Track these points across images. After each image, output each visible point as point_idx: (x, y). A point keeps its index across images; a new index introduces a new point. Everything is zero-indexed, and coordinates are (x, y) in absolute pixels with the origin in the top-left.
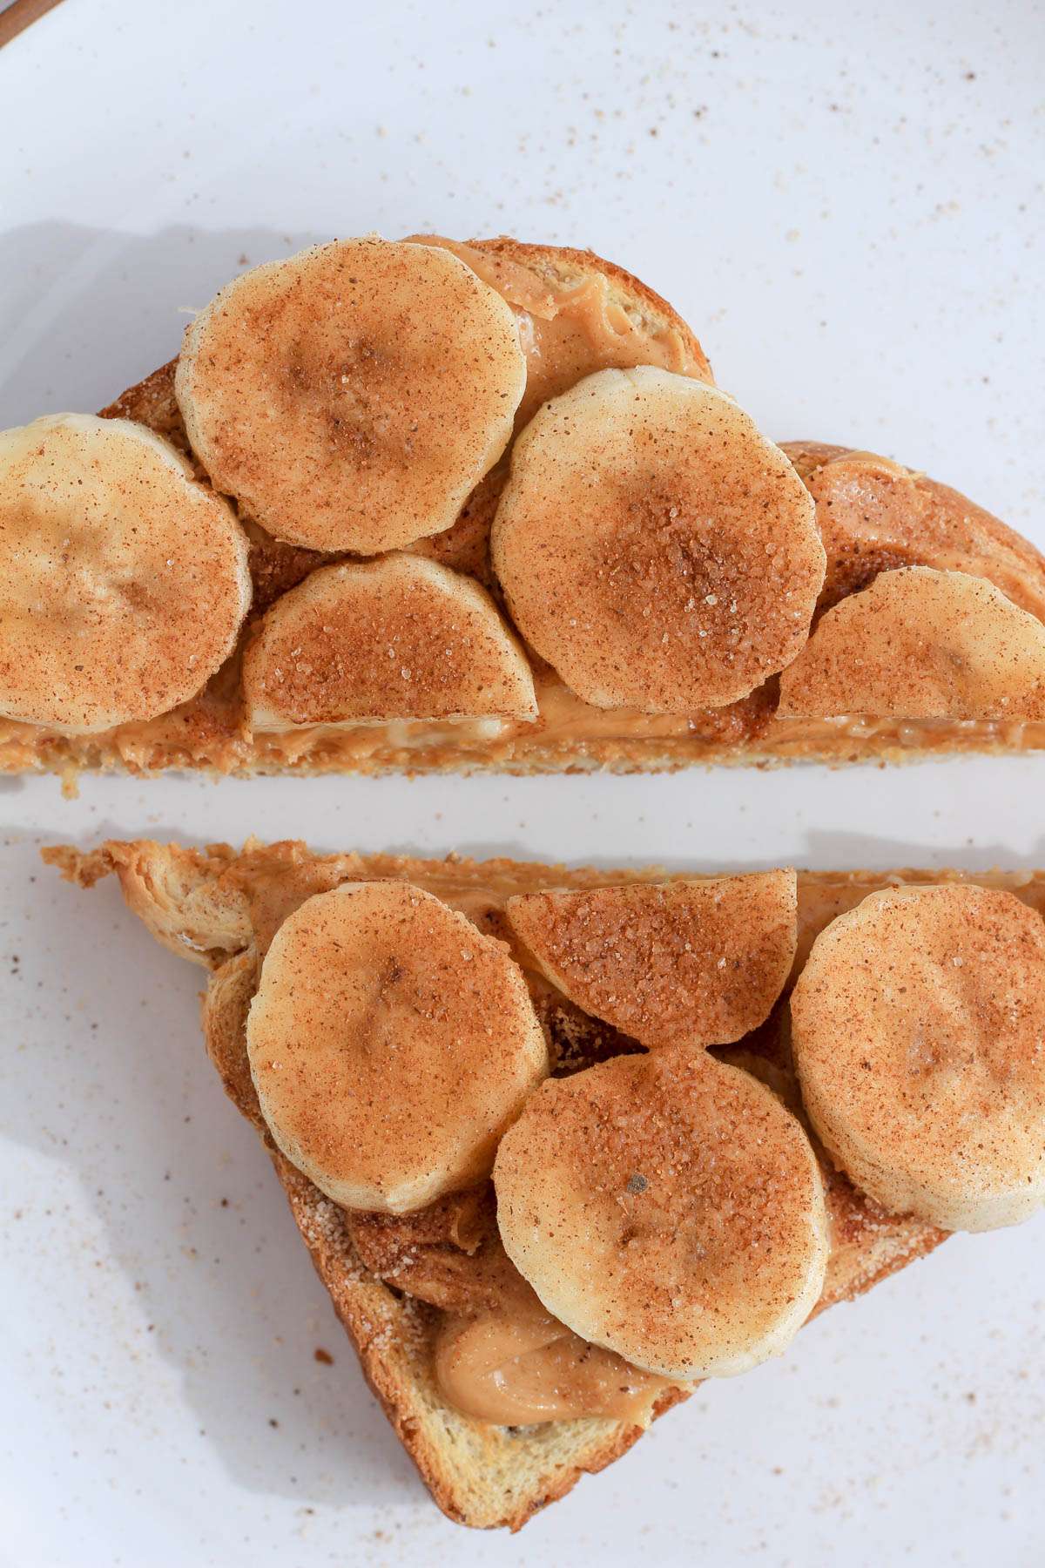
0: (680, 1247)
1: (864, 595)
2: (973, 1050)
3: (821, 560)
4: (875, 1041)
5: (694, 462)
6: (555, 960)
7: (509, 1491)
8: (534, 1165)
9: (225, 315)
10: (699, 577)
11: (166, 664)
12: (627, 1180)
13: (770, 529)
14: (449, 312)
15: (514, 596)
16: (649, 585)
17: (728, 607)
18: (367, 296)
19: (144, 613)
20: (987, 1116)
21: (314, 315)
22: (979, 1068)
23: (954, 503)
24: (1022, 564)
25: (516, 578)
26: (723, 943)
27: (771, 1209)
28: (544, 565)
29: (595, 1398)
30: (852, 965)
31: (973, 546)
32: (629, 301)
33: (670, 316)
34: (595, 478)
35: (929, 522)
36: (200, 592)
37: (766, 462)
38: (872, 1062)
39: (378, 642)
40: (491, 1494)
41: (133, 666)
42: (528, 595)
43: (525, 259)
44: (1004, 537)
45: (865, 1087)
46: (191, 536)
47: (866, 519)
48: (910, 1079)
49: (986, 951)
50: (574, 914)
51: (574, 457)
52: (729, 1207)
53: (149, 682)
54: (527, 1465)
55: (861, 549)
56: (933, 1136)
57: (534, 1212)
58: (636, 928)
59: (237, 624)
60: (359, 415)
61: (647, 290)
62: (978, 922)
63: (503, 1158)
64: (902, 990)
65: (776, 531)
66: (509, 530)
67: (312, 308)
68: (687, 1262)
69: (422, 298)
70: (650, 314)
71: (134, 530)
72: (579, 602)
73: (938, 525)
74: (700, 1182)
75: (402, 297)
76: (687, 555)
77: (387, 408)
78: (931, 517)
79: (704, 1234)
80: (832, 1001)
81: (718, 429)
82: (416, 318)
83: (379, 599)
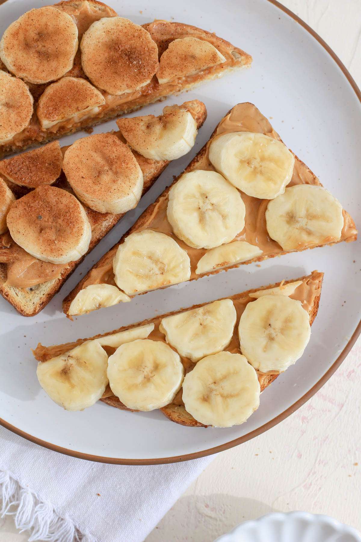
0: (53, 230)
1: (167, 50)
2: (108, 169)
3: (155, 45)
4: (84, 172)
5: (121, 34)
6: (8, 174)
7: (34, 303)
8: (15, 220)
9: (7, 37)
10: (130, 59)
11: (19, 119)
12: (37, 218)
13: (142, 42)
14: (56, 20)
15: (91, 77)
16: (120, 64)
17: (139, 63)
18: (37, 22)
19: (11, 109)
20: (115, 182)
21: (26, 31)
22: (110, 172)
23: (180, 25)
24: (200, 33)
25: (91, 73)
26: (46, 160)
27: (72, 216)
28: (95, 68)
29: (47, 275)
30: (74, 156)
31: (188, 32)
32: (95, 5)
33: (104, 6)
34: (100, 44)
35: (176, 31)
36: (21, 100)
37: (136, 28)
38: (84, 177)
39: (65, 97)
40: (30, 305)
41: (13, 121)
42: (94, 75)
43: (68, 4)
44: (194, 28)
45: (84, 183)
46: (15, 88)
47: (162, 34)
48: (94, 179)
49: (105, 147)
50: (11, 163)
51: (94, 42)
52: (62, 218)
53: (17, 124)
54: (36, 296)
55: (164, 41)
56: (103, 190)
57: (18, 230)
58: (25, 162)
59: (32, 104)
60: (44, 49)
61: (97, 2)
62: (102, 141)
63: (8, 220)
64: (87, 159)
65: (143, 42)
66: (85, 63)
67: (25, 29)
68: (56, 233)
69: (49, 18)
70: (100, 7)
71: (2, 91)
72: (106, 73)
73: (179, 31)
74: (54, 213)
75: (44, 20)
76: (126, 55)
77: (49, 46)
78: (176, 29)
79: (58, 226)
80: (71, 166)
81: (123, 25)
82: (49, 24)
83: (62, 87)
